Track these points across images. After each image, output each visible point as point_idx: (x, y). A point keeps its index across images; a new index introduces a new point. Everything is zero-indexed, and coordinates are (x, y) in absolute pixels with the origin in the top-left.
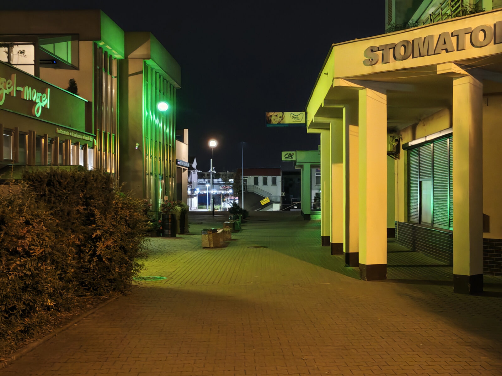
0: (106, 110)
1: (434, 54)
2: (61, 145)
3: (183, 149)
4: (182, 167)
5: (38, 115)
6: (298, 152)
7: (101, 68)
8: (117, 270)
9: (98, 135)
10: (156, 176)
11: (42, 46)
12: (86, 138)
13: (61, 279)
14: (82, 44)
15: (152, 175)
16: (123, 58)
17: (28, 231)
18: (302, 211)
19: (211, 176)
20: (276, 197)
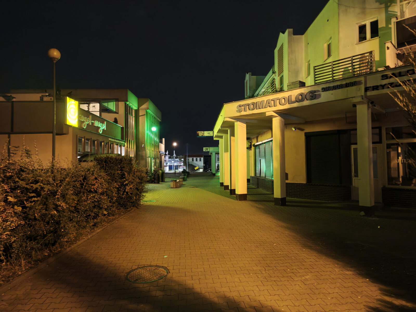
0: (130, 131)
1: (265, 108)
2: (111, 145)
3: (162, 147)
4: (162, 154)
5: (101, 133)
6: (210, 148)
7: (128, 113)
8: (134, 198)
9: (126, 141)
10: (151, 158)
11: (103, 104)
12: (121, 142)
13: (110, 202)
14: (120, 103)
15: (149, 158)
16: (137, 109)
17: (96, 182)
18: (212, 172)
19: (174, 158)
20: (201, 166)
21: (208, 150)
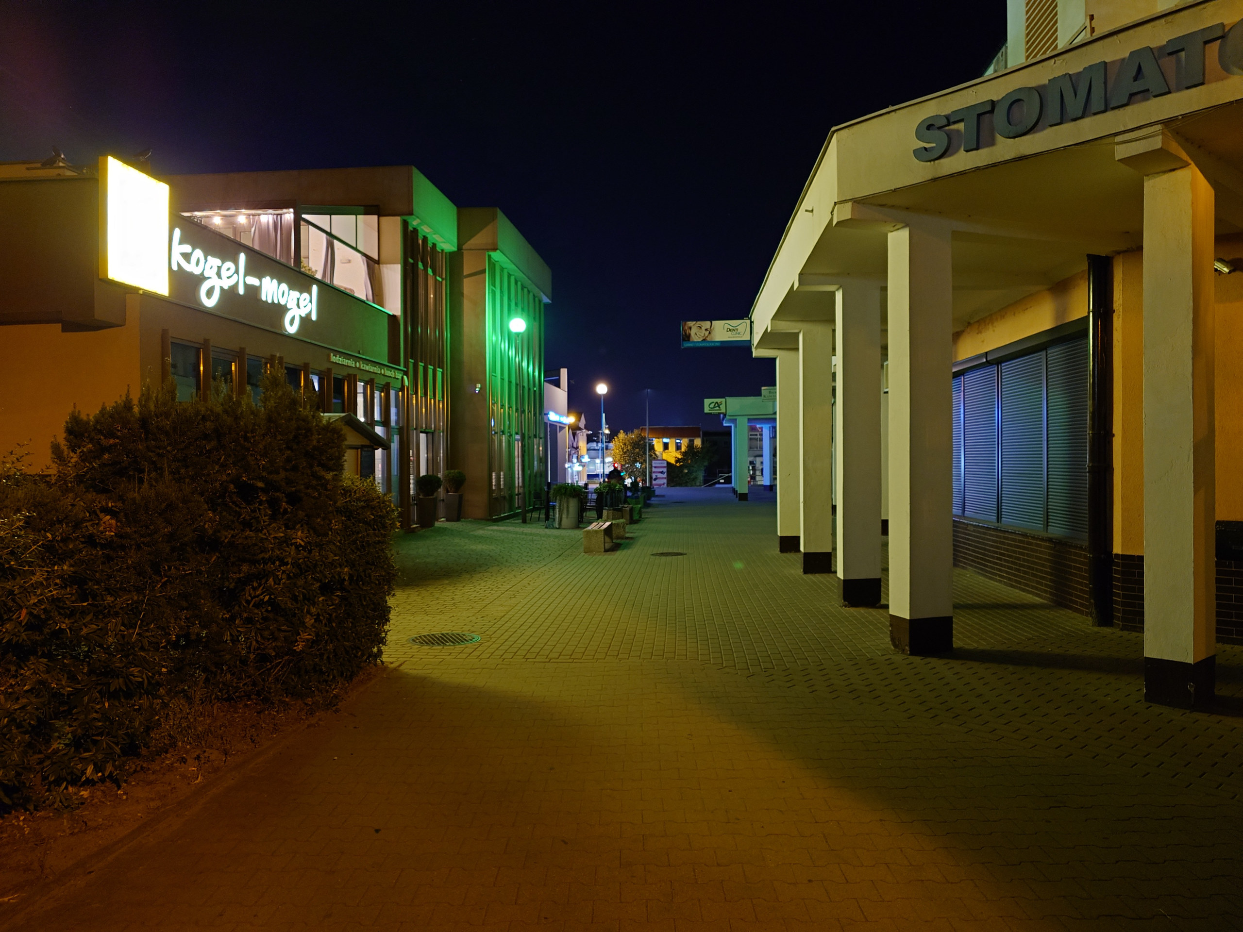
2: (340, 382)
3: (559, 397)
5: (292, 330)
6: (729, 399)
7: (416, 262)
9: (410, 370)
12: (388, 373)
14: (386, 222)
15: (504, 434)
16: (455, 249)
18: (733, 488)
21: (723, 407)
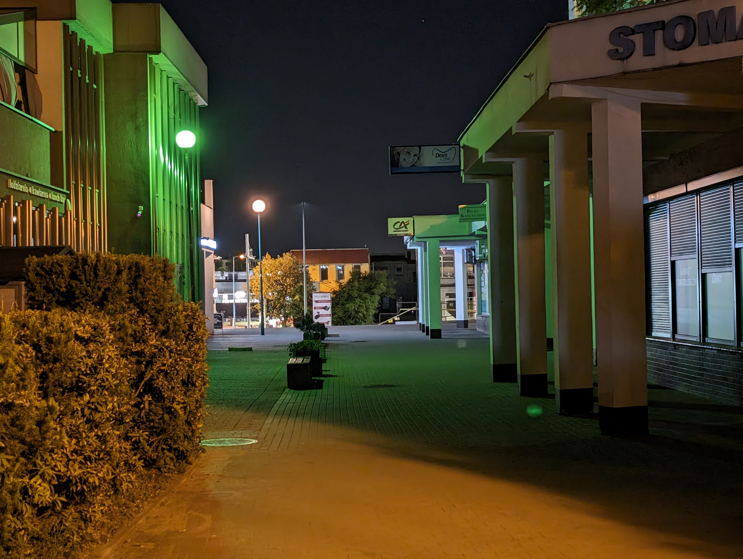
6: (417, 219)
7: (75, 70)
9: (72, 191)
12: (55, 197)
14: (40, 26)
16: (111, 51)
21: (410, 227)
